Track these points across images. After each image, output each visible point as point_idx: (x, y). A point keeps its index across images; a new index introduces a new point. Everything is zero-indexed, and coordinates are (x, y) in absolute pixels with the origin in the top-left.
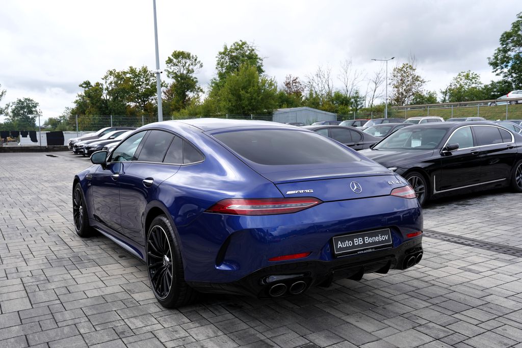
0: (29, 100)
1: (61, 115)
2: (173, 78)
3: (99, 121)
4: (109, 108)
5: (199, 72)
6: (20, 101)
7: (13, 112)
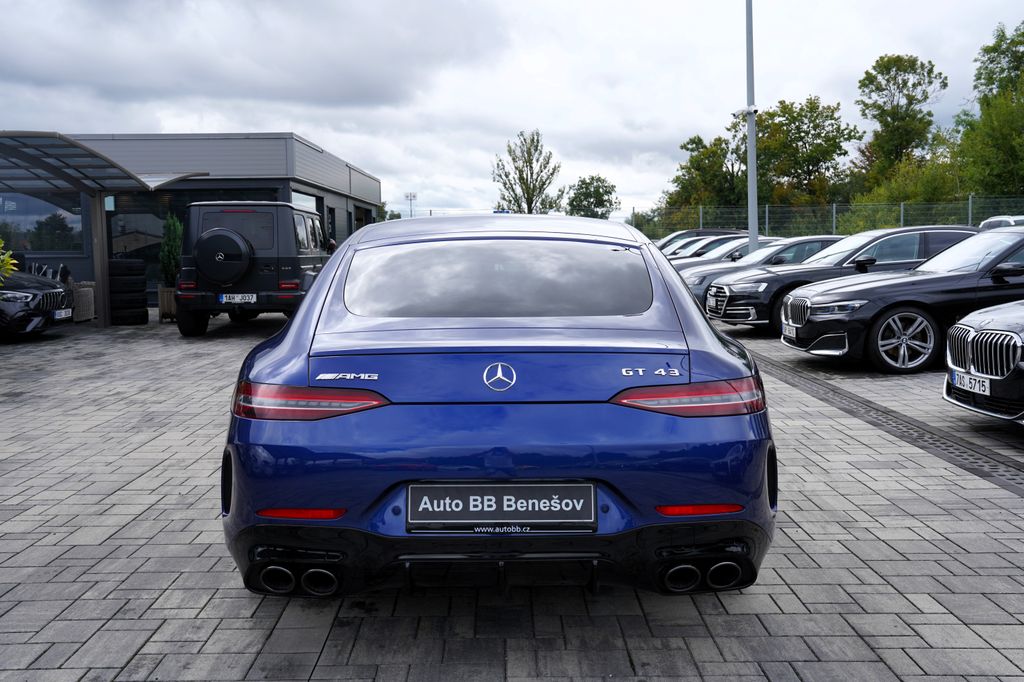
0: (599, 179)
1: (655, 207)
2: (874, 117)
3: (716, 218)
4: (736, 191)
5: (938, 99)
6: (583, 182)
7: (571, 204)
